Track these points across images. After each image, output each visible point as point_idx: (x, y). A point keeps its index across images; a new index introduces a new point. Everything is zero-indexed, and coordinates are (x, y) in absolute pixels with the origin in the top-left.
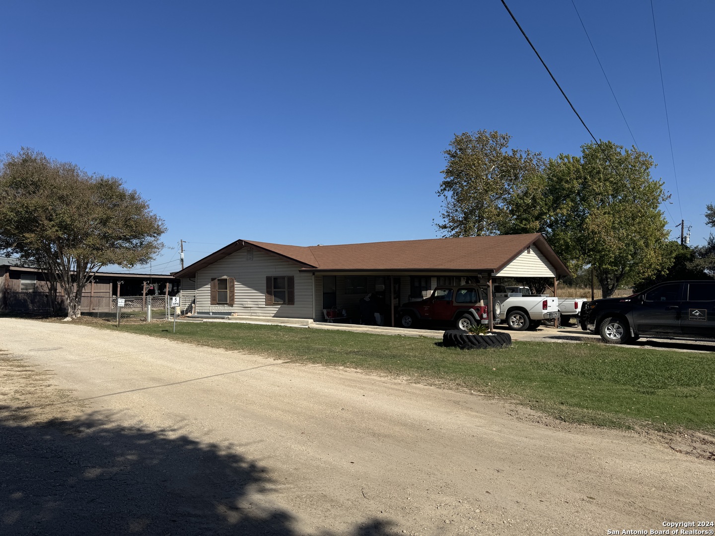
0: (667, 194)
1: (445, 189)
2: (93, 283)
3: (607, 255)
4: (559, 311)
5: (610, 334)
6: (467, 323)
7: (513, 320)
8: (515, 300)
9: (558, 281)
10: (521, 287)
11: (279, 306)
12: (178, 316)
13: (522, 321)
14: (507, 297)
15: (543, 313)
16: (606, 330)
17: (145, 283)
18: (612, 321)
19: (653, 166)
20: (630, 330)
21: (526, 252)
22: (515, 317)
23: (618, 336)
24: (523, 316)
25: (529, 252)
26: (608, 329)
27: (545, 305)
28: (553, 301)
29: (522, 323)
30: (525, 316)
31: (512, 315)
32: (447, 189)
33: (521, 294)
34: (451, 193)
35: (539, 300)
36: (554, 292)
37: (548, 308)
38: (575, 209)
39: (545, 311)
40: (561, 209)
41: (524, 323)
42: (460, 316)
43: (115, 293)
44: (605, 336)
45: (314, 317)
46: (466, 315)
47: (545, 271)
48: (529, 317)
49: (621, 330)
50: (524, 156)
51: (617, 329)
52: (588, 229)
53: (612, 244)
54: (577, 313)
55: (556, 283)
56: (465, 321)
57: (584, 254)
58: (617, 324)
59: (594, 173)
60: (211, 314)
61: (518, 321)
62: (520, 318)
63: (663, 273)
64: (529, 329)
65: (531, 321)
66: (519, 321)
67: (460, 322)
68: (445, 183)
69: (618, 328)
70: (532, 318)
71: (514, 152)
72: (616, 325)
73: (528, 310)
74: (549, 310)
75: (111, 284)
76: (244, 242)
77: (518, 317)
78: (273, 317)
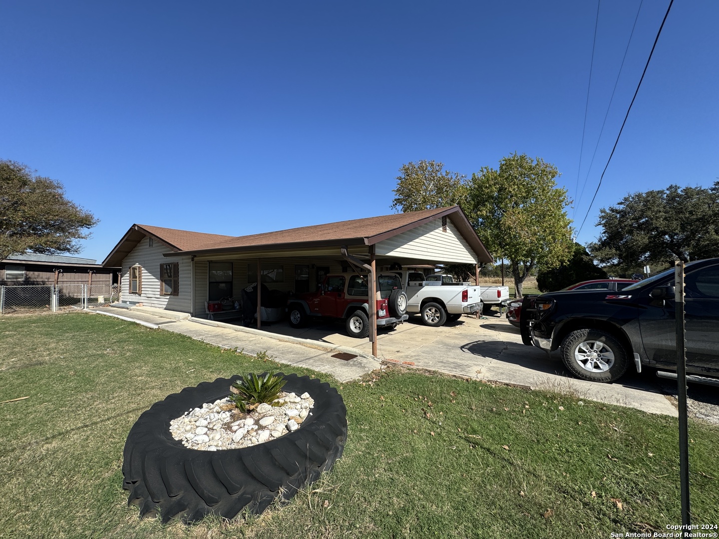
0: (570, 200)
1: (396, 204)
3: (521, 248)
4: (481, 301)
5: (585, 362)
6: (360, 323)
7: (427, 314)
8: (430, 290)
9: (480, 269)
10: (443, 275)
11: (168, 297)
12: (101, 304)
13: (438, 315)
14: (421, 286)
15: (463, 306)
16: (577, 353)
18: (591, 338)
19: (558, 175)
20: (633, 357)
21: (441, 229)
22: (430, 310)
23: (605, 368)
24: (440, 310)
25: (445, 230)
26: (581, 351)
27: (465, 296)
28: (475, 290)
29: (438, 317)
30: (442, 309)
31: (426, 308)
32: (398, 204)
33: (441, 282)
34: (401, 207)
35: (460, 289)
36: (476, 280)
37: (468, 299)
38: (492, 212)
39: (465, 304)
40: (481, 211)
41: (440, 318)
42: (351, 314)
44: (575, 364)
45: (192, 311)
46: (359, 312)
47: (466, 256)
48: (446, 311)
49: (610, 355)
50: (454, 177)
51: (601, 351)
52: (505, 225)
53: (526, 237)
54: (500, 302)
55: (478, 270)
56: (357, 321)
57: (501, 248)
58: (601, 344)
59: (510, 179)
60: (128, 303)
61: (433, 315)
62: (436, 311)
63: (565, 264)
64: (446, 324)
65: (448, 315)
66: (435, 314)
67: (352, 321)
68: (396, 200)
69: (603, 350)
70: (449, 312)
71: (447, 174)
72: (599, 344)
73: (445, 303)
74: (470, 301)
75: (111, 275)
76: (138, 226)
77: (433, 310)
78: (165, 309)
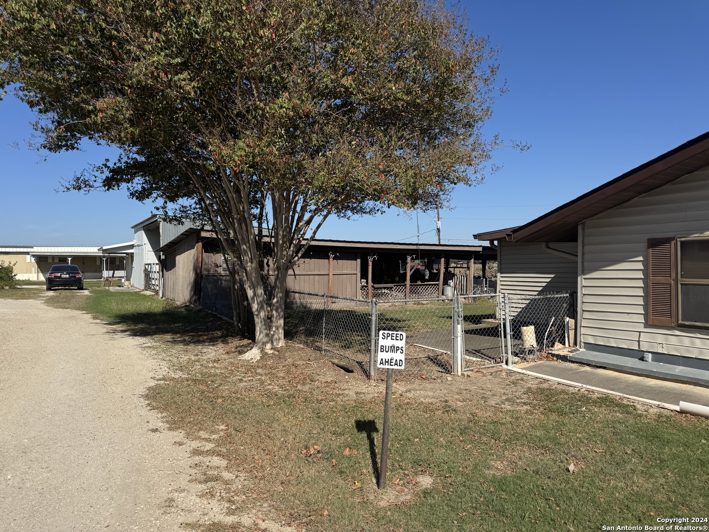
2: (331, 260)
12: (531, 352)
17: (409, 258)
43: (364, 275)
60: (649, 357)
75: (359, 261)
